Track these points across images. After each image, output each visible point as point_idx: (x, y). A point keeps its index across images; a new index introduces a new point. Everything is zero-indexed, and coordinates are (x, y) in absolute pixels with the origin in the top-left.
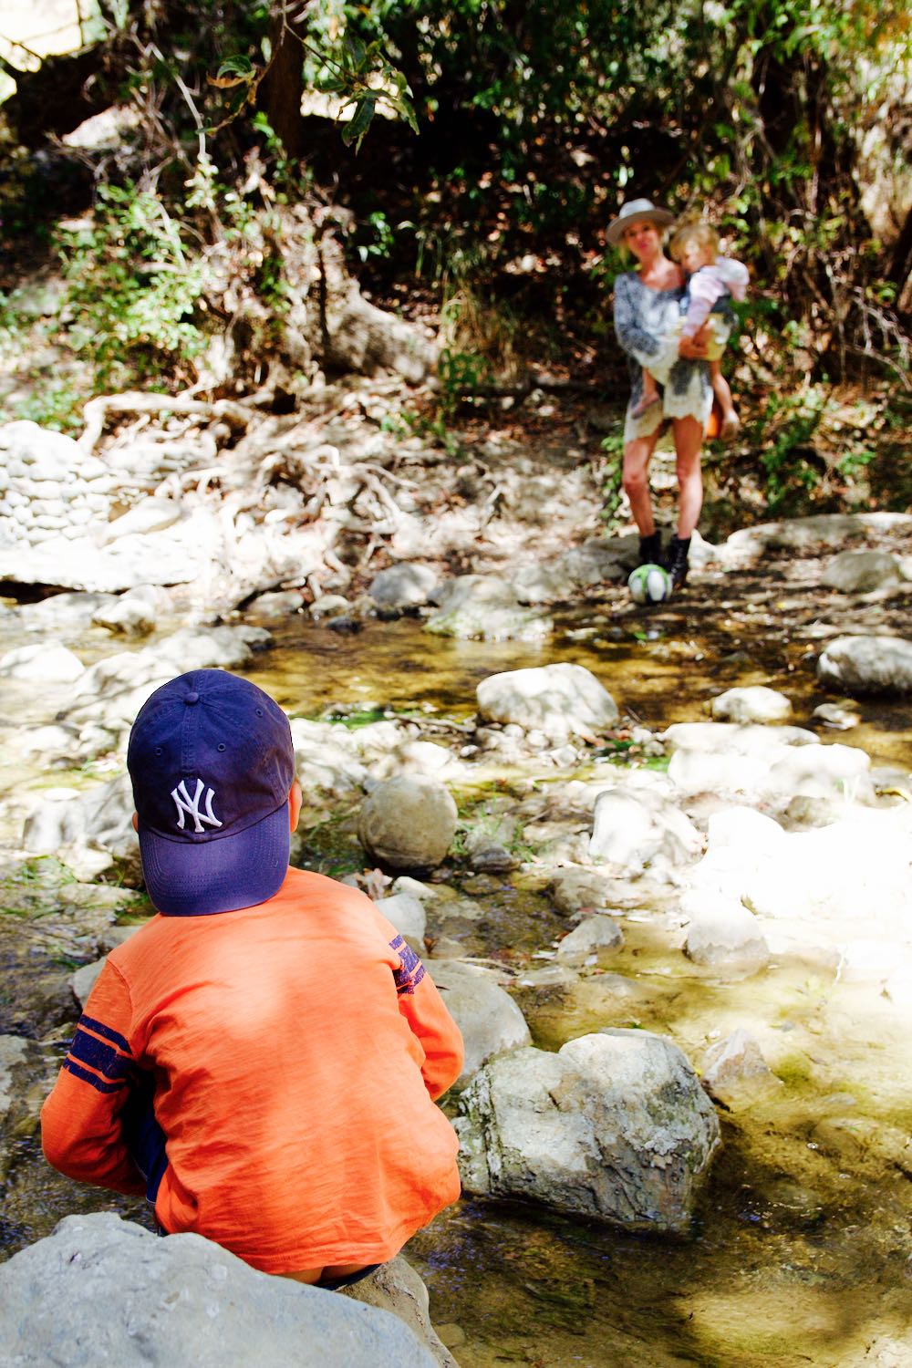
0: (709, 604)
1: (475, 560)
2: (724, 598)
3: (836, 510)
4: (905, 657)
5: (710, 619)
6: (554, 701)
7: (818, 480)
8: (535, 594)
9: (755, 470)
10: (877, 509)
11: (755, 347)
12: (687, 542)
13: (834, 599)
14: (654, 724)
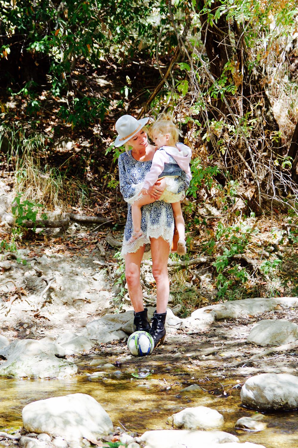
0: (178, 354)
1: (34, 329)
2: (187, 351)
3: (259, 296)
4: (294, 385)
5: (178, 364)
6: (71, 418)
7: (249, 277)
8: (69, 350)
9: (210, 270)
10: (285, 295)
11: (209, 195)
12: (164, 316)
13: (255, 350)
14: (134, 432)
